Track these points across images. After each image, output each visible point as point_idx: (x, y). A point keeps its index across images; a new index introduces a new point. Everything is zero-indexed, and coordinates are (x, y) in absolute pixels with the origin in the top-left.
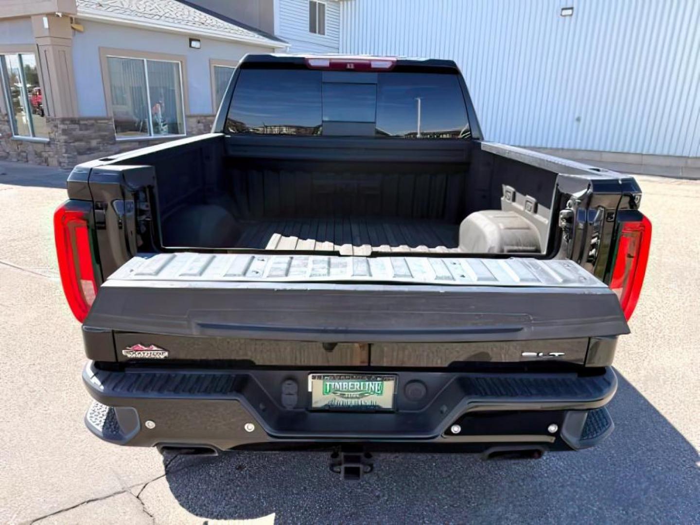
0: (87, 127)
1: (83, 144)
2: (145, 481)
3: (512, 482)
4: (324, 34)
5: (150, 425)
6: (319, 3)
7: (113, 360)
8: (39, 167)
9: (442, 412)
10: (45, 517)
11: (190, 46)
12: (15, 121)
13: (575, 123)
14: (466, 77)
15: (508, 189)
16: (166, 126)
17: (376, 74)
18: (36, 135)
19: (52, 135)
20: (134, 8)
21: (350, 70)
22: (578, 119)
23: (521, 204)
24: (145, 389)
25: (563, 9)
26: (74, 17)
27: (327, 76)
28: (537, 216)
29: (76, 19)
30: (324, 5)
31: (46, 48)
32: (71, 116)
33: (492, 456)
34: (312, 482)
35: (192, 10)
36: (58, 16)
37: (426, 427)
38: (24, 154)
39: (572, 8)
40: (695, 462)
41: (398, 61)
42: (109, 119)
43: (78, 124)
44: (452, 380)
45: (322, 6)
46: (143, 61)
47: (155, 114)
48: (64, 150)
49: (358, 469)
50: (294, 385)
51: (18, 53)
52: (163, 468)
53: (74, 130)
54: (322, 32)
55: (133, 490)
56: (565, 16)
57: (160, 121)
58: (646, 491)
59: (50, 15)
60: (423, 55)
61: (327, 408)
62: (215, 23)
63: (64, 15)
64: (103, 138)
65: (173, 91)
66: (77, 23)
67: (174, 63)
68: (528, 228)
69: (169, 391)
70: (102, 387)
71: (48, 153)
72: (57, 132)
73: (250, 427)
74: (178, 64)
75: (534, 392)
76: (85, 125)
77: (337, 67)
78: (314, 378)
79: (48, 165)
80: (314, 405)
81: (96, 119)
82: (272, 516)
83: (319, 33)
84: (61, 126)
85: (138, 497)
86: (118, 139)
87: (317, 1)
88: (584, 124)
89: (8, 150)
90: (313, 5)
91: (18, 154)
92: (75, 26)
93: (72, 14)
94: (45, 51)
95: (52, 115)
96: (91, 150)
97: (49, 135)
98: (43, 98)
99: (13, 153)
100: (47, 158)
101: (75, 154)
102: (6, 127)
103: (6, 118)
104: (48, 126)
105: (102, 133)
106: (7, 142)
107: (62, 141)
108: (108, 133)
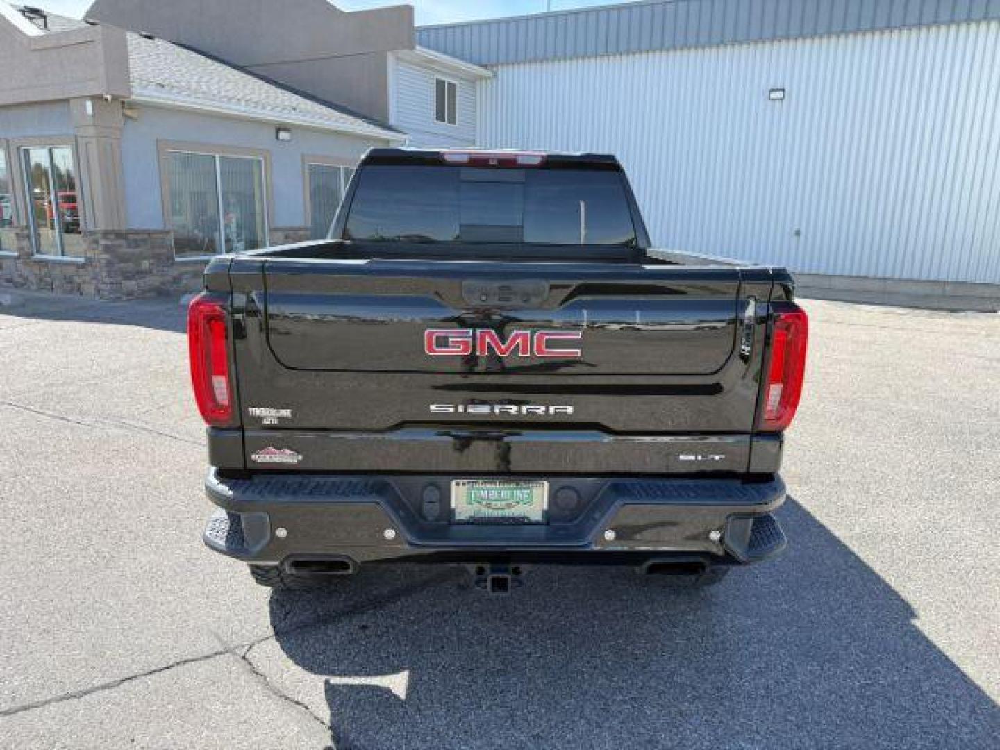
0: (137, 243)
1: (131, 264)
2: (251, 641)
3: (688, 639)
4: (454, 123)
5: (282, 533)
6: (449, 84)
7: (241, 466)
8: (70, 296)
9: (594, 519)
11: (277, 137)
12: (38, 236)
13: (795, 238)
16: (243, 243)
17: (523, 172)
18: (66, 252)
19: (89, 255)
20: (205, 88)
21: (493, 166)
22: (798, 233)
24: (277, 494)
25: (771, 90)
26: (126, 100)
27: (466, 174)
29: (129, 103)
30: (455, 85)
31: (86, 140)
32: (116, 227)
33: (652, 569)
34: (451, 641)
35: (279, 91)
36: (106, 99)
37: (580, 534)
38: (49, 280)
39: (783, 90)
41: (549, 156)
42: (168, 232)
43: (126, 239)
44: (606, 487)
45: (452, 87)
46: (214, 157)
47: (227, 226)
48: (104, 274)
49: (506, 580)
50: (437, 492)
51: (48, 147)
52: (271, 628)
53: (120, 246)
54: (452, 120)
55: (237, 651)
56: (774, 99)
57: (234, 236)
58: (846, 648)
59: (96, 98)
60: (582, 148)
61: (471, 521)
62: (309, 108)
63: (115, 98)
64: (158, 257)
65: (253, 195)
66: (132, 109)
67: (256, 160)
69: (304, 494)
70: (231, 492)
71: (84, 277)
72: (95, 249)
73: (390, 534)
74: (260, 161)
75: (692, 495)
76: (135, 240)
77: (478, 163)
78: (458, 484)
79: (81, 294)
80: (458, 517)
81: (149, 233)
82: (405, 673)
83: (449, 121)
84: (103, 242)
85: (244, 658)
86: (178, 259)
87: (447, 80)
88: (806, 238)
89: (26, 274)
90: (440, 84)
91: (41, 280)
92: (129, 112)
93: (124, 97)
94: (87, 144)
95: (91, 228)
96: (141, 273)
97: (86, 254)
98: (79, 205)
99: (32, 279)
100: (80, 284)
101: (120, 278)
102: (25, 243)
103: (26, 232)
104: (85, 241)
105: (157, 251)
106: (26, 264)
107: (103, 261)
108: (164, 251)
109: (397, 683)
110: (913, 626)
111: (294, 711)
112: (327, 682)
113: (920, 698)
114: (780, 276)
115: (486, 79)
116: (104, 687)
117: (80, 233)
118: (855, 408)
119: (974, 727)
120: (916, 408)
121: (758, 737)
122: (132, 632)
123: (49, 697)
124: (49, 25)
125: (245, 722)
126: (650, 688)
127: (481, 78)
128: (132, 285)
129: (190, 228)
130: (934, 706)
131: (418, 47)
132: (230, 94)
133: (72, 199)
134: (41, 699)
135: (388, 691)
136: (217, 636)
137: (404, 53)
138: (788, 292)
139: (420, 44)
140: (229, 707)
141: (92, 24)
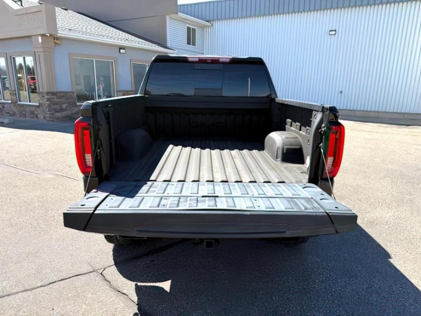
0: (60, 97)
1: (58, 106)
2: (105, 267)
4: (195, 45)
6: (192, 28)
8: (33, 119)
10: (55, 282)
11: (120, 52)
12: (19, 94)
14: (268, 66)
15: (289, 120)
16: (105, 97)
17: (222, 65)
18: (31, 101)
19: (41, 102)
20: (89, 31)
21: (209, 63)
22: (341, 92)
23: (294, 127)
25: (330, 31)
27: (198, 66)
28: (301, 132)
29: (56, 38)
30: (195, 29)
31: (39, 53)
32: (52, 91)
36: (47, 36)
38: (24, 113)
39: (335, 31)
40: (387, 259)
41: (233, 58)
42: (73, 93)
43: (56, 95)
45: (194, 30)
46: (93, 60)
48: (47, 110)
49: (212, 242)
51: (23, 56)
52: (113, 261)
53: (54, 98)
54: (194, 44)
55: (99, 271)
56: (331, 35)
59: (43, 35)
60: (247, 55)
62: (133, 39)
63: (50, 35)
64: (69, 103)
65: (110, 77)
66: (57, 40)
67: (110, 62)
68: (297, 138)
71: (39, 111)
72: (43, 99)
74: (112, 62)
76: (60, 96)
77: (202, 61)
79: (38, 119)
81: (66, 93)
82: (170, 281)
83: (193, 45)
84: (46, 97)
85: (101, 274)
86: (78, 104)
87: (192, 27)
88: (345, 95)
89: (14, 110)
90: (189, 29)
91: (21, 112)
92: (56, 41)
93: (54, 35)
94: (39, 55)
95: (41, 90)
96: (62, 110)
97: (39, 101)
98: (36, 81)
99: (17, 112)
100: (37, 115)
101: (53, 112)
102: (14, 97)
103: (14, 92)
104: (39, 96)
105: (69, 101)
106: (14, 106)
107: (46, 105)
108: (72, 100)
109: (166, 285)
110: (389, 262)
111: (122, 297)
112: (136, 285)
113: (392, 293)
114: (333, 110)
115: (208, 27)
116: (41, 286)
117: (37, 93)
118: (365, 167)
119: (416, 306)
120: (391, 167)
121: (322, 310)
122: (54, 263)
123: (18, 290)
124: (23, 5)
125: (101, 302)
126: (275, 288)
127: (206, 26)
128: (58, 115)
129: (84, 90)
130: (398, 297)
131: (179, 13)
132: (100, 33)
133: (33, 79)
134: (15, 291)
135: (163, 288)
136: (90, 265)
137: (174, 16)
138: (336, 117)
139: (180, 12)
140: (95, 296)
141: (41, 4)
